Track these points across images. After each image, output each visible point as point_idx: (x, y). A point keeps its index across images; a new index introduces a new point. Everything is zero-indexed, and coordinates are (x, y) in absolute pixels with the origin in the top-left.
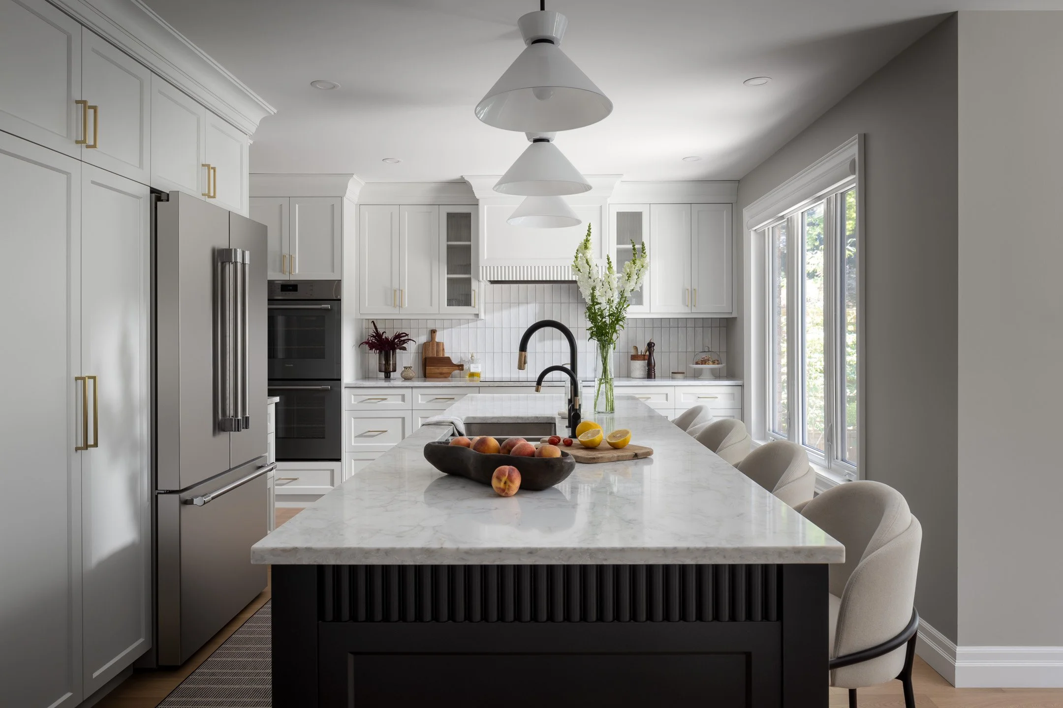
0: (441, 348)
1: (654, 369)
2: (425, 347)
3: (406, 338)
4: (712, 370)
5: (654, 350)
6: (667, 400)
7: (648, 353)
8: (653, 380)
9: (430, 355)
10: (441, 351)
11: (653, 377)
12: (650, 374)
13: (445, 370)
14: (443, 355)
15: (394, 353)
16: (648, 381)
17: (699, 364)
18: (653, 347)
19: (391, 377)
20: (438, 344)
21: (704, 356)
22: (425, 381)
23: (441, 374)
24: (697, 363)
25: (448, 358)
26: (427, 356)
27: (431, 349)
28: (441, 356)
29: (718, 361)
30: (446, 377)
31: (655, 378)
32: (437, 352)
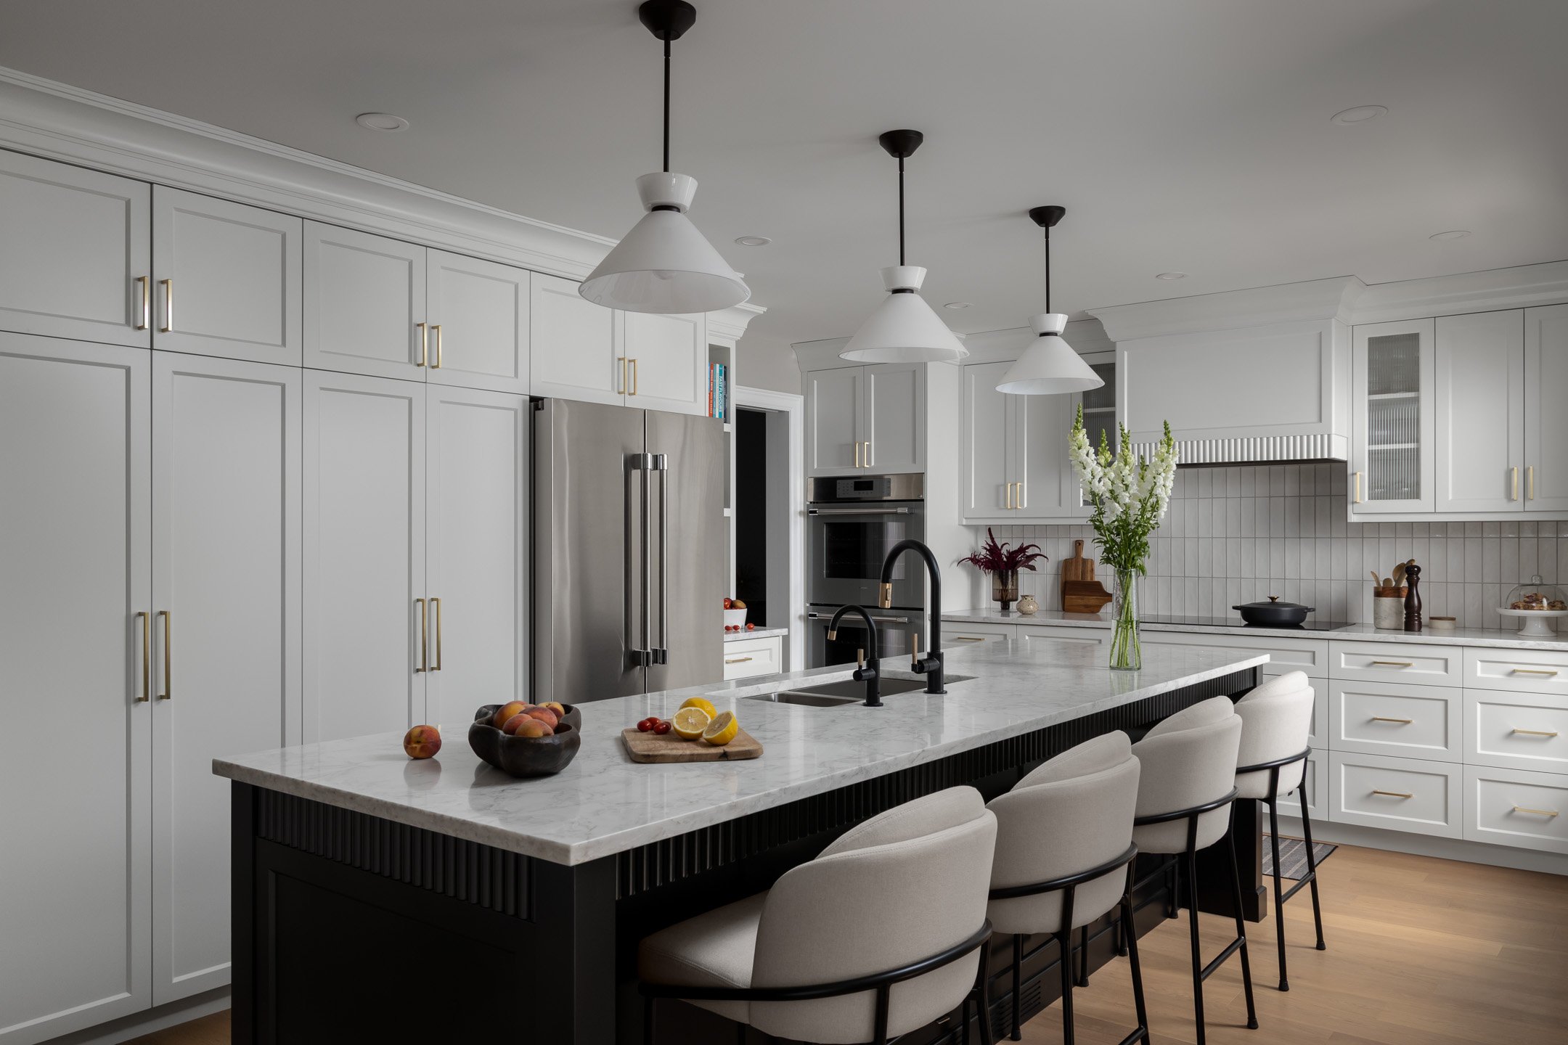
0: (1089, 569)
1: (1419, 614)
2: (1067, 565)
3: (1037, 551)
4: (1548, 620)
5: (1418, 579)
6: (1446, 671)
7: (1404, 584)
8: (1417, 633)
9: (1073, 578)
10: (1089, 572)
11: (1417, 627)
12: (1411, 621)
13: (1092, 600)
14: (1092, 578)
15: (1015, 573)
16: (1405, 634)
17: (1519, 608)
18: (1417, 574)
19: (1011, 608)
20: (1085, 561)
21: (1530, 591)
22: (1063, 618)
23: (1086, 606)
24: (1515, 607)
25: (1099, 584)
26: (1068, 579)
27: (1073, 568)
28: (1089, 579)
29: (1562, 603)
30: (1093, 612)
31: (1419, 630)
32: (1083, 573)
